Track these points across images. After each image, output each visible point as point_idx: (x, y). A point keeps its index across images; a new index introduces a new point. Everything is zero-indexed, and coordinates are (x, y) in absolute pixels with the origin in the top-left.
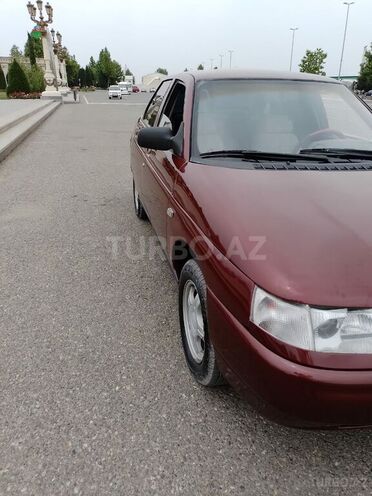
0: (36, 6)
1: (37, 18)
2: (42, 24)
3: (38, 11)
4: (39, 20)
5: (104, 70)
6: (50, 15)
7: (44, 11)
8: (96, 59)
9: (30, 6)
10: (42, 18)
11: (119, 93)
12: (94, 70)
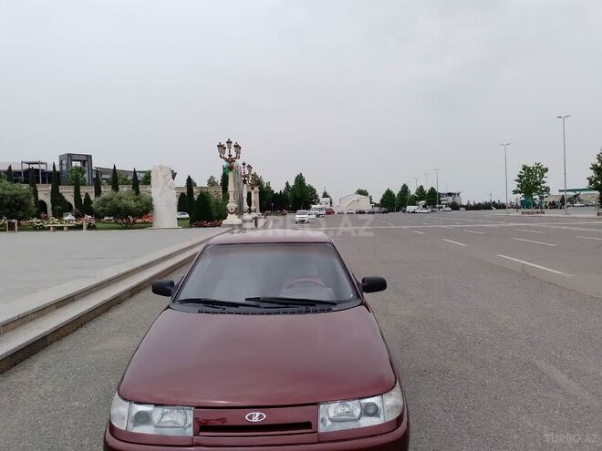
0: (226, 146)
1: (226, 156)
2: (231, 160)
3: (227, 150)
4: (228, 157)
5: (298, 194)
6: (238, 153)
7: (233, 149)
8: (292, 184)
9: (220, 146)
10: (230, 156)
11: (306, 217)
12: (289, 194)
